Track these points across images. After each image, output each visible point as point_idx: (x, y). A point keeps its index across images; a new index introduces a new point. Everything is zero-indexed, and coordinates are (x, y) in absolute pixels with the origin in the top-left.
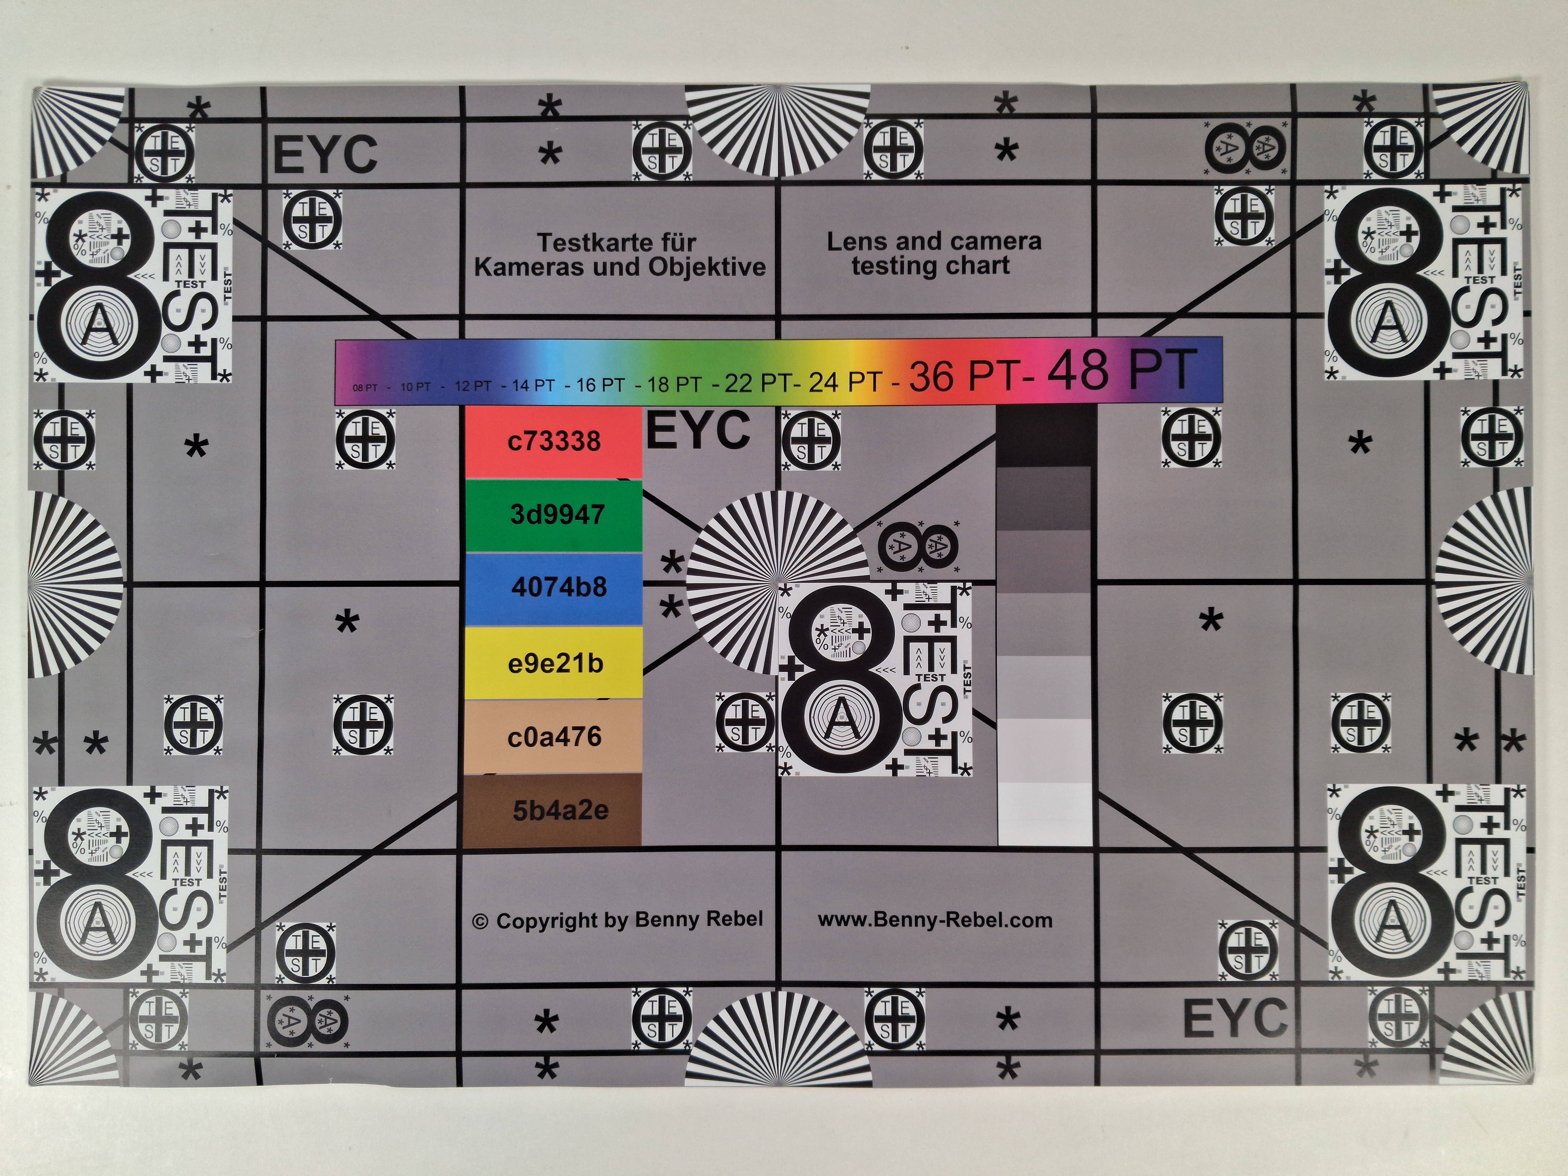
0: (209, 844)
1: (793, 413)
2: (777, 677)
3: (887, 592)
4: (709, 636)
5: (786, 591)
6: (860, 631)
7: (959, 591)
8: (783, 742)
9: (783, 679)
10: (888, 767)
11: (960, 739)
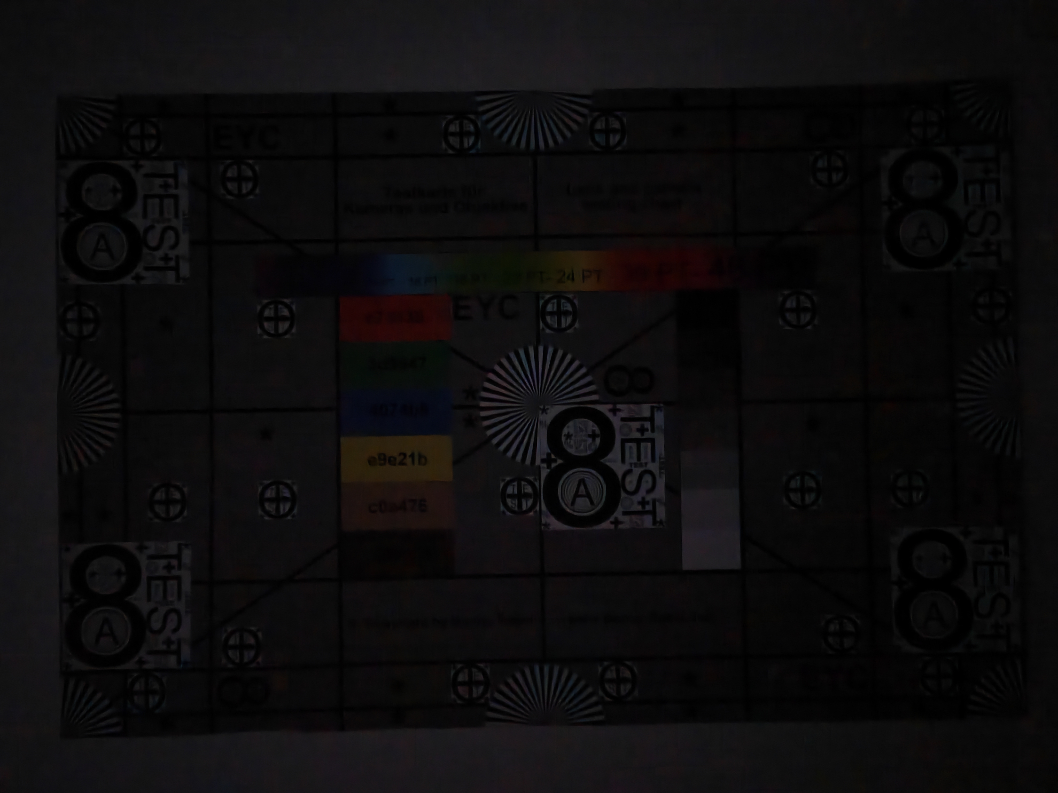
0: (178, 578)
1: (548, 296)
2: (539, 467)
3: (610, 410)
4: (495, 441)
5: (544, 411)
6: (593, 436)
7: (655, 410)
8: (544, 507)
9: (544, 468)
10: (612, 523)
11: (657, 503)
